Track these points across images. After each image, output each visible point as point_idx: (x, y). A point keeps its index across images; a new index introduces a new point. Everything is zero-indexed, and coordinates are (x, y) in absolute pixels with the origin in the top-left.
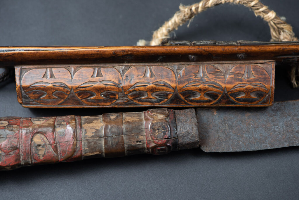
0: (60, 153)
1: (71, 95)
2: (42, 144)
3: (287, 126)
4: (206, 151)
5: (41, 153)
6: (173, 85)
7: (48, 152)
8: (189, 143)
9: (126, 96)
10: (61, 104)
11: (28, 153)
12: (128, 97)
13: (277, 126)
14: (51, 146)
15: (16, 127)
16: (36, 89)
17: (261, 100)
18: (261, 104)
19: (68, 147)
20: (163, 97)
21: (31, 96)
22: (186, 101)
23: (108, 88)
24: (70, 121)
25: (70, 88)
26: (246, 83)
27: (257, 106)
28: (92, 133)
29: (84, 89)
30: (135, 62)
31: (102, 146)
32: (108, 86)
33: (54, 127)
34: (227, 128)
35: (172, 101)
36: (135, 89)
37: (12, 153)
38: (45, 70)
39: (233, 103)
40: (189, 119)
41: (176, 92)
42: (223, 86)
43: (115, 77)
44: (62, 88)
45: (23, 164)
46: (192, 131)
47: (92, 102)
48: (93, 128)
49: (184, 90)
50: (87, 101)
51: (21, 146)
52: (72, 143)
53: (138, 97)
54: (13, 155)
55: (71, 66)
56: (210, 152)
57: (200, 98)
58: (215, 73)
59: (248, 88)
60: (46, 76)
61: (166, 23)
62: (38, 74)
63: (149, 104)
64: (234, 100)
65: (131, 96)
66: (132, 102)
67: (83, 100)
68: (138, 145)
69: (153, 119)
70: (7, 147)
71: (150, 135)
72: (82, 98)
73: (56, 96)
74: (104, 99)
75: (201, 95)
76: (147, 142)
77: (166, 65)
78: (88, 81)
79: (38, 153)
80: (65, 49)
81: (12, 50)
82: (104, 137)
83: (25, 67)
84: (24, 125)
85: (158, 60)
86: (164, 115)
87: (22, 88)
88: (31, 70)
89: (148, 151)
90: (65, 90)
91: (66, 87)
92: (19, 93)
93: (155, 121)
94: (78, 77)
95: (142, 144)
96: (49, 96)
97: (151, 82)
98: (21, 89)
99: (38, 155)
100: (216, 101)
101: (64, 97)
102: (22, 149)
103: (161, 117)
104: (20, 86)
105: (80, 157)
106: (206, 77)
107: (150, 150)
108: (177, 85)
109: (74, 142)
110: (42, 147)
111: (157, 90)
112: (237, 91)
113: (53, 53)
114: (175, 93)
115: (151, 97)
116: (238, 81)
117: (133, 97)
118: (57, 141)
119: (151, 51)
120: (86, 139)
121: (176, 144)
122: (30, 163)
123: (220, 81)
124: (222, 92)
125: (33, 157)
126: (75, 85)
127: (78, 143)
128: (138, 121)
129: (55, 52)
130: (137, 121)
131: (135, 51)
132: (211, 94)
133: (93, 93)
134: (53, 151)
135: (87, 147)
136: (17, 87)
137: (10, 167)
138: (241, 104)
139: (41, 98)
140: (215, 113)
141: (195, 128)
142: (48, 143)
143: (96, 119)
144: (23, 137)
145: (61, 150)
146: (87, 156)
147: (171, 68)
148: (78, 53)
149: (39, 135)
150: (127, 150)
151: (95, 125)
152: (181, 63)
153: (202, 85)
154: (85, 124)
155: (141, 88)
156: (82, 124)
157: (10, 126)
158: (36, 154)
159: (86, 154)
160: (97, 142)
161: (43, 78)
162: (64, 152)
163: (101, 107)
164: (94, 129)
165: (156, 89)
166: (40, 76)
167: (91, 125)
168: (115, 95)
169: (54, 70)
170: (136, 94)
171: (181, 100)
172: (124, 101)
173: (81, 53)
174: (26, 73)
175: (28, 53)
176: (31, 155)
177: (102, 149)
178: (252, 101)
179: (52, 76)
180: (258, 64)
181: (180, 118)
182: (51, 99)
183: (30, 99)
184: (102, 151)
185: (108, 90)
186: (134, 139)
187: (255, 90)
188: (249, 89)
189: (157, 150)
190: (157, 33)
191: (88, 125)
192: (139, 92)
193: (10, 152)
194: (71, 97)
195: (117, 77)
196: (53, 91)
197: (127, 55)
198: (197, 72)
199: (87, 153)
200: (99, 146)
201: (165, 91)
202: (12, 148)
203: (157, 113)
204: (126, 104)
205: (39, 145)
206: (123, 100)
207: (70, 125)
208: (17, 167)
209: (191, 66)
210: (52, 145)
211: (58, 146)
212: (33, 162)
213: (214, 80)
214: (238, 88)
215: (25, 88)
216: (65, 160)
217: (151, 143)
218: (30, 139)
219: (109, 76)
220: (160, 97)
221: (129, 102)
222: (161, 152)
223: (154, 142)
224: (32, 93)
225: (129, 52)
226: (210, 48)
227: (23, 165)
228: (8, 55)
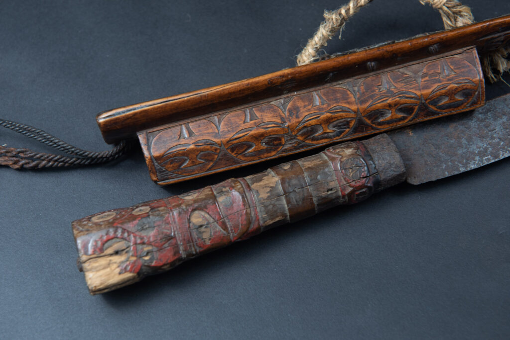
0: (231, 230)
1: (222, 153)
2: (204, 224)
3: (507, 129)
4: (415, 184)
5: (206, 236)
6: (354, 107)
7: (215, 232)
8: (394, 178)
9: (294, 137)
10: (210, 169)
11: (189, 240)
12: (298, 138)
13: (495, 131)
14: (217, 223)
15: (164, 210)
16: (174, 156)
17: (470, 100)
18: (470, 106)
19: (240, 219)
20: (342, 127)
21: (168, 168)
22: (374, 125)
23: (269, 133)
24: (234, 185)
25: (219, 144)
26: (446, 83)
27: (465, 110)
28: (267, 193)
29: (237, 141)
30: (296, 91)
31: (284, 208)
32: (270, 129)
33: (214, 198)
34: (433, 148)
35: (356, 130)
36: (305, 125)
37: (166, 245)
38: (179, 128)
39: (433, 113)
40: (385, 146)
41: (359, 116)
42: (419, 93)
43: (275, 115)
44: (209, 147)
45: (185, 256)
46: (394, 161)
47: (252, 156)
48: (266, 186)
49: (369, 110)
50: (245, 156)
51: (176, 233)
52: (245, 212)
53: (311, 135)
54: (169, 248)
55: (212, 115)
56: (421, 184)
57: (391, 116)
58: (404, 80)
59: (451, 88)
60: (183, 136)
61: (310, 41)
62: (171, 136)
63: (326, 140)
64: (436, 109)
65: (301, 135)
66: (303, 143)
67: (239, 156)
68: (331, 194)
69: (341, 157)
70: (159, 239)
71: (342, 178)
72: (237, 154)
73: (202, 159)
74: (267, 148)
75: (392, 112)
76: (341, 188)
77: (337, 85)
78: (240, 128)
79: (202, 236)
80: (202, 91)
81: (131, 110)
82: (284, 194)
83: (151, 130)
84: (173, 204)
85: (328, 79)
86: (352, 149)
87: (154, 160)
88: (159, 133)
89: (344, 200)
90: (213, 148)
91: (213, 144)
92: (151, 167)
93: (345, 158)
94: (227, 126)
95: (336, 192)
96: (193, 162)
97: (325, 111)
98: (153, 162)
99: (203, 239)
100: (412, 116)
101: (214, 158)
102: (179, 237)
103: (349, 151)
104: (151, 157)
105: (259, 229)
106: (393, 87)
107: (347, 198)
108: (359, 106)
109: (246, 211)
110: (206, 227)
111: (334, 120)
112: (437, 96)
113: (188, 101)
114: (358, 118)
115: (328, 131)
116: (436, 83)
117: (304, 137)
118: (224, 215)
119: (318, 68)
120: (260, 203)
121: (377, 183)
122: (194, 253)
123: (412, 88)
124: (419, 101)
125: (197, 244)
126: (225, 138)
127: (252, 211)
128: (322, 163)
129: (191, 99)
130: (320, 164)
131: (297, 74)
132: (405, 107)
133: (251, 143)
134: (221, 229)
135: (265, 213)
136: (147, 159)
137: (168, 266)
138: (445, 113)
139: (182, 167)
140: (411, 134)
141: (397, 156)
142: (212, 220)
143: (266, 175)
144: (177, 220)
145: (231, 225)
146: (267, 225)
147: (345, 87)
148: (222, 92)
149: (197, 212)
150: (318, 205)
151: (267, 182)
152: (356, 77)
153: (391, 99)
154: (253, 184)
155: (313, 122)
156: (250, 185)
157: (154, 210)
158: (200, 239)
159: (266, 223)
160: (276, 203)
161: (179, 139)
162: (236, 227)
163: (263, 160)
164: (268, 187)
165: (332, 118)
166: (175, 137)
167: (261, 183)
168: (280, 139)
169: (191, 125)
170: (307, 131)
171: (367, 126)
172: (293, 145)
173: (226, 92)
174: (155, 138)
175: (154, 109)
176: (193, 242)
177: (285, 211)
178: (458, 105)
179: (190, 133)
180: (456, 56)
181: (374, 148)
182: (196, 165)
183: (167, 172)
184: (286, 214)
185: (270, 135)
186: (323, 188)
187: (460, 89)
188: (453, 90)
189: (355, 196)
190: (302, 56)
191: (259, 184)
192: (311, 128)
193: (164, 244)
194: (222, 156)
195: (278, 114)
196: (196, 153)
197: (287, 81)
198: (380, 84)
199: (266, 221)
200: (280, 208)
201: (345, 118)
202: (165, 238)
203: (342, 148)
204: (296, 148)
205: (201, 226)
206: (291, 143)
207: (236, 190)
208: (177, 264)
209: (369, 79)
210: (219, 221)
211: (227, 221)
212: (198, 250)
213: (404, 90)
214: (438, 92)
215: (157, 159)
216: (240, 238)
217: (346, 188)
218: (187, 221)
219: (266, 116)
220: (339, 129)
221: (300, 145)
222: (361, 197)
223: (350, 186)
224: (169, 163)
225: (289, 77)
226: (393, 48)
227: (185, 258)
228: (127, 118)
